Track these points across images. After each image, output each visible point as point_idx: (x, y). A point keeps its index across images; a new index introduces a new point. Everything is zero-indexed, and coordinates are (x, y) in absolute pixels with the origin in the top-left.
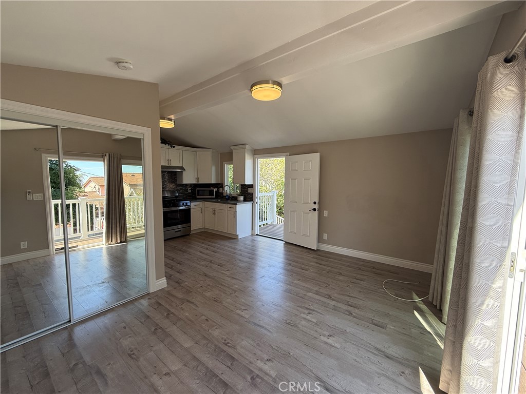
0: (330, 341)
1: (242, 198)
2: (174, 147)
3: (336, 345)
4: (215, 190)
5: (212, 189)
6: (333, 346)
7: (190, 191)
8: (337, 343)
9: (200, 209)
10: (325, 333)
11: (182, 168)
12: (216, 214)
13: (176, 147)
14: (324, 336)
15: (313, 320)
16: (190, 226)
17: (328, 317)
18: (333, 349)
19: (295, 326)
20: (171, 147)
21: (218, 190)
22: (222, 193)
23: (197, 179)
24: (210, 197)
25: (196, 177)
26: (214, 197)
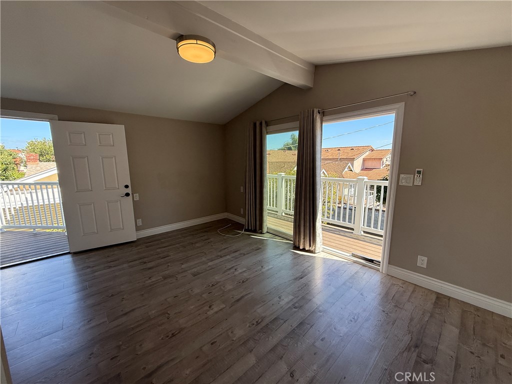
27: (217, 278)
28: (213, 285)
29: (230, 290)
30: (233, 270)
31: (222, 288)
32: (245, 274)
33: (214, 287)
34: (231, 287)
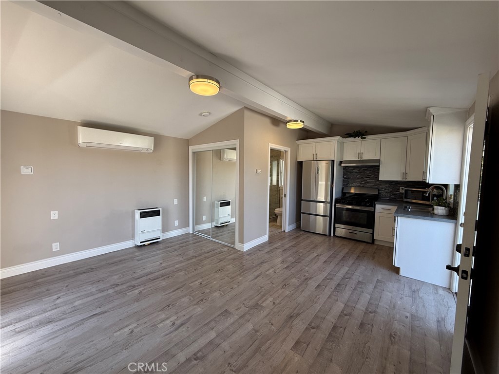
0: (127, 330)
2: (365, 138)
3: (118, 333)
6: (120, 330)
8: (120, 334)
9: (392, 216)
10: (138, 329)
13: (367, 137)
14: (135, 327)
15: (161, 325)
17: (158, 340)
18: (117, 329)
19: (163, 309)
20: (361, 138)
24: (423, 202)
25: (404, 171)
27: (199, 310)
28: (202, 300)
29: (185, 296)
30: (178, 322)
31: (192, 298)
32: (163, 316)
33: (201, 298)
34: (183, 299)
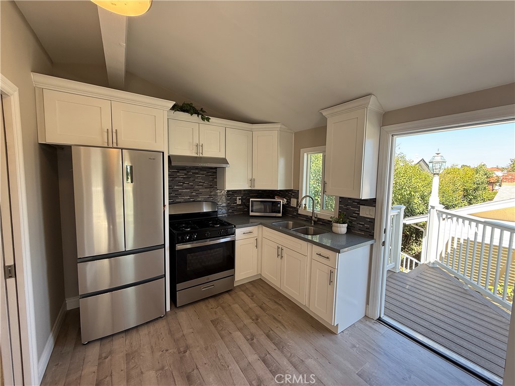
1: (343, 228)
2: (208, 120)
4: (283, 201)
5: (277, 199)
7: (239, 202)
9: (253, 240)
11: (224, 161)
12: (285, 255)
13: (212, 119)
16: (233, 275)
20: (203, 119)
21: (289, 202)
22: (296, 209)
23: (252, 181)
24: (274, 214)
25: (250, 177)
26: (280, 215)
